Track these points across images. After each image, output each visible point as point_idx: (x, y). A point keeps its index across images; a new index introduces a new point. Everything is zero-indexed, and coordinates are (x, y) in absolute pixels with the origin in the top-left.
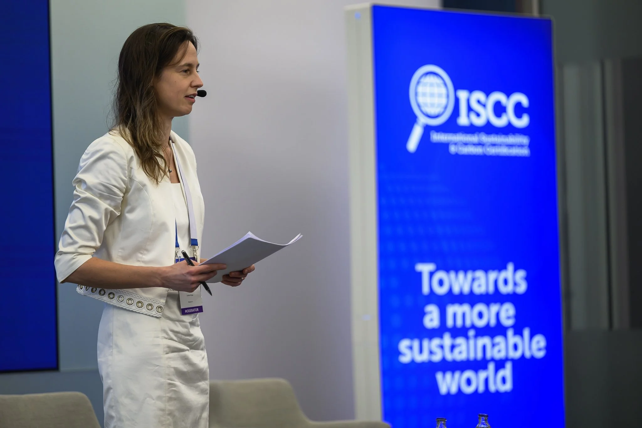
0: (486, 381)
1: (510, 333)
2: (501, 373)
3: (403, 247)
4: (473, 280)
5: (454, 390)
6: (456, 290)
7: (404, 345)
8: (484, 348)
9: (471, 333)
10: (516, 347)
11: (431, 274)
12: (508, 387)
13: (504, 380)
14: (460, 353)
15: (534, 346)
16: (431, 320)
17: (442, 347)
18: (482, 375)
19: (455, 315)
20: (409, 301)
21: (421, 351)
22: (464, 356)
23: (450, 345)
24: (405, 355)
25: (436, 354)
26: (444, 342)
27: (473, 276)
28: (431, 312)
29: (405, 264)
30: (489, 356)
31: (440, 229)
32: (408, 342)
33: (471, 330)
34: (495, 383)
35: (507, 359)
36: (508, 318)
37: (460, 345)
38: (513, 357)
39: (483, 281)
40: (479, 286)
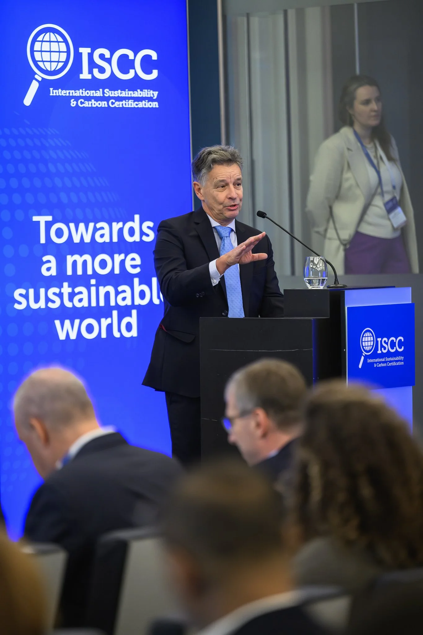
0: (110, 327)
1: (136, 281)
2: (125, 320)
3: (17, 199)
4: (95, 230)
5: (73, 336)
6: (77, 239)
7: (18, 293)
8: (107, 294)
10: (142, 295)
11: (49, 225)
12: (134, 333)
13: (129, 327)
14: (80, 300)
16: (48, 269)
17: (60, 295)
18: (105, 322)
19: (75, 263)
20: (24, 251)
21: (37, 300)
22: (85, 303)
23: (69, 293)
24: (20, 303)
25: (53, 302)
26: (63, 290)
27: (95, 227)
28: (49, 261)
29: (19, 215)
30: (113, 303)
31: (58, 182)
32: (23, 291)
33: (93, 278)
34: (119, 330)
35: (133, 306)
36: (134, 267)
37: (80, 293)
38: (139, 304)
39: (106, 231)
40: (102, 236)
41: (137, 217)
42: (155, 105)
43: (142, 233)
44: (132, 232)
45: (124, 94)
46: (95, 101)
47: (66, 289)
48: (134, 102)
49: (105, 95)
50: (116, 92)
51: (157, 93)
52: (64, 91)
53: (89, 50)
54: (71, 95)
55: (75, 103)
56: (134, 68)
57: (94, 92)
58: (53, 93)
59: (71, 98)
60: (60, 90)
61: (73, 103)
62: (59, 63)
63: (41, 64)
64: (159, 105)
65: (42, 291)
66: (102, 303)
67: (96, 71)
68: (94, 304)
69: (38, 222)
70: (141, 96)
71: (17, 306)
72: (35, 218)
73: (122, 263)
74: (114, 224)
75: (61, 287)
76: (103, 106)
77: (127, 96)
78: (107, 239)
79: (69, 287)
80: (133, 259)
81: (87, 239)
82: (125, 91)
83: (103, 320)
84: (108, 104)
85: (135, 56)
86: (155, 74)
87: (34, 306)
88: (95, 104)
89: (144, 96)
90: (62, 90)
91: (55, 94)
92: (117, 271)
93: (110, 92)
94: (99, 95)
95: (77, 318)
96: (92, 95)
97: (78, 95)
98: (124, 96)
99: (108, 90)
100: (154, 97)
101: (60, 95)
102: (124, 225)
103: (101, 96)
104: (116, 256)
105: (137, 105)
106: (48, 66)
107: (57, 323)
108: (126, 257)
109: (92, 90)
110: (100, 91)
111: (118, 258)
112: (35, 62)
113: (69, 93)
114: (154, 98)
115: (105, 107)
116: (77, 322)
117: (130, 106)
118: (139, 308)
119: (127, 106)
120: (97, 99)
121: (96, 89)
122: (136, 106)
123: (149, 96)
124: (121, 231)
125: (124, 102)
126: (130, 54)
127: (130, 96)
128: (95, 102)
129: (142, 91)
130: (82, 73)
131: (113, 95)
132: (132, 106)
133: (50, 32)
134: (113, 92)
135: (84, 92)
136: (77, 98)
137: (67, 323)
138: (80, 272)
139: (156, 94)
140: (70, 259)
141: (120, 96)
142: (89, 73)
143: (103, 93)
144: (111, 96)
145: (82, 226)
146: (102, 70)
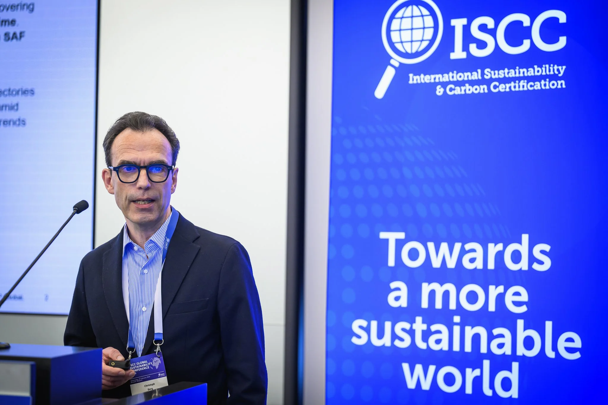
0: (478, 382)
1: (520, 323)
3: (361, 211)
4: (463, 252)
5: (426, 386)
6: (436, 263)
7: (357, 325)
8: (476, 338)
9: (457, 319)
10: (529, 343)
11: (400, 244)
12: (514, 392)
13: (506, 384)
14: (438, 342)
15: (562, 344)
16: (397, 299)
17: (411, 333)
18: (471, 374)
19: (432, 294)
20: (367, 274)
21: (381, 335)
22: (444, 346)
23: (423, 331)
24: (359, 337)
25: (402, 340)
26: (415, 326)
27: (463, 248)
28: (398, 289)
29: (364, 231)
30: (484, 349)
31: (415, 191)
32: (364, 323)
33: (457, 315)
34: (492, 386)
35: (514, 357)
36: (517, 304)
37: (439, 332)
38: (524, 356)
39: (479, 254)
40: (472, 260)
41: (525, 238)
42: (561, 84)
43: (532, 259)
44: (516, 257)
45: (512, 74)
46: (469, 85)
47: (419, 326)
48: (527, 83)
49: (486, 77)
50: (501, 72)
51: (564, 67)
52: (428, 77)
53: (464, 21)
54: (437, 80)
55: (442, 90)
56: (529, 37)
57: (469, 74)
58: (413, 80)
59: (435, 84)
60: (422, 76)
61: (440, 91)
62: (423, 42)
63: (399, 46)
64: (565, 85)
65: (388, 325)
66: (468, 348)
67: (473, 48)
68: (456, 348)
69: (387, 241)
70: (539, 74)
71: (355, 340)
72: (383, 235)
73: (501, 298)
74: (491, 246)
75: (412, 321)
76: (482, 91)
77: (517, 75)
78: (479, 264)
79: (423, 322)
80: (517, 294)
81: (451, 264)
82: (515, 69)
83: (468, 371)
84: (489, 89)
85: (532, 22)
86: (563, 41)
87: (376, 342)
88: (469, 90)
89: (544, 73)
90: (425, 75)
91: (415, 82)
92: (492, 308)
93: (492, 72)
94: (476, 78)
95: (433, 364)
96: (466, 79)
97: (447, 80)
98: (513, 75)
99: (489, 70)
100: (559, 73)
101: (423, 82)
102: (505, 247)
103: (479, 79)
104: (492, 288)
105: (531, 86)
106: (408, 48)
107: (406, 367)
108: (506, 290)
109: (467, 72)
110: (477, 72)
111: (494, 291)
112: (392, 45)
113: (435, 79)
114: (560, 75)
115: (484, 93)
116: (432, 368)
117: (521, 89)
118: (523, 360)
119: (517, 89)
120: (472, 83)
121: (472, 70)
122: (531, 89)
123: (552, 73)
124: (500, 256)
125: (512, 84)
126: (525, 19)
127: (521, 75)
128: (471, 87)
129: (541, 67)
130: (453, 51)
131: (497, 76)
132: (525, 89)
133: (412, 5)
134: (496, 72)
135: (455, 75)
136: (444, 85)
137: (419, 368)
138: (439, 305)
139: (562, 69)
140: (426, 288)
141: (507, 76)
142: (463, 51)
143: (483, 74)
144: (493, 77)
145: (444, 246)
146: (482, 45)
